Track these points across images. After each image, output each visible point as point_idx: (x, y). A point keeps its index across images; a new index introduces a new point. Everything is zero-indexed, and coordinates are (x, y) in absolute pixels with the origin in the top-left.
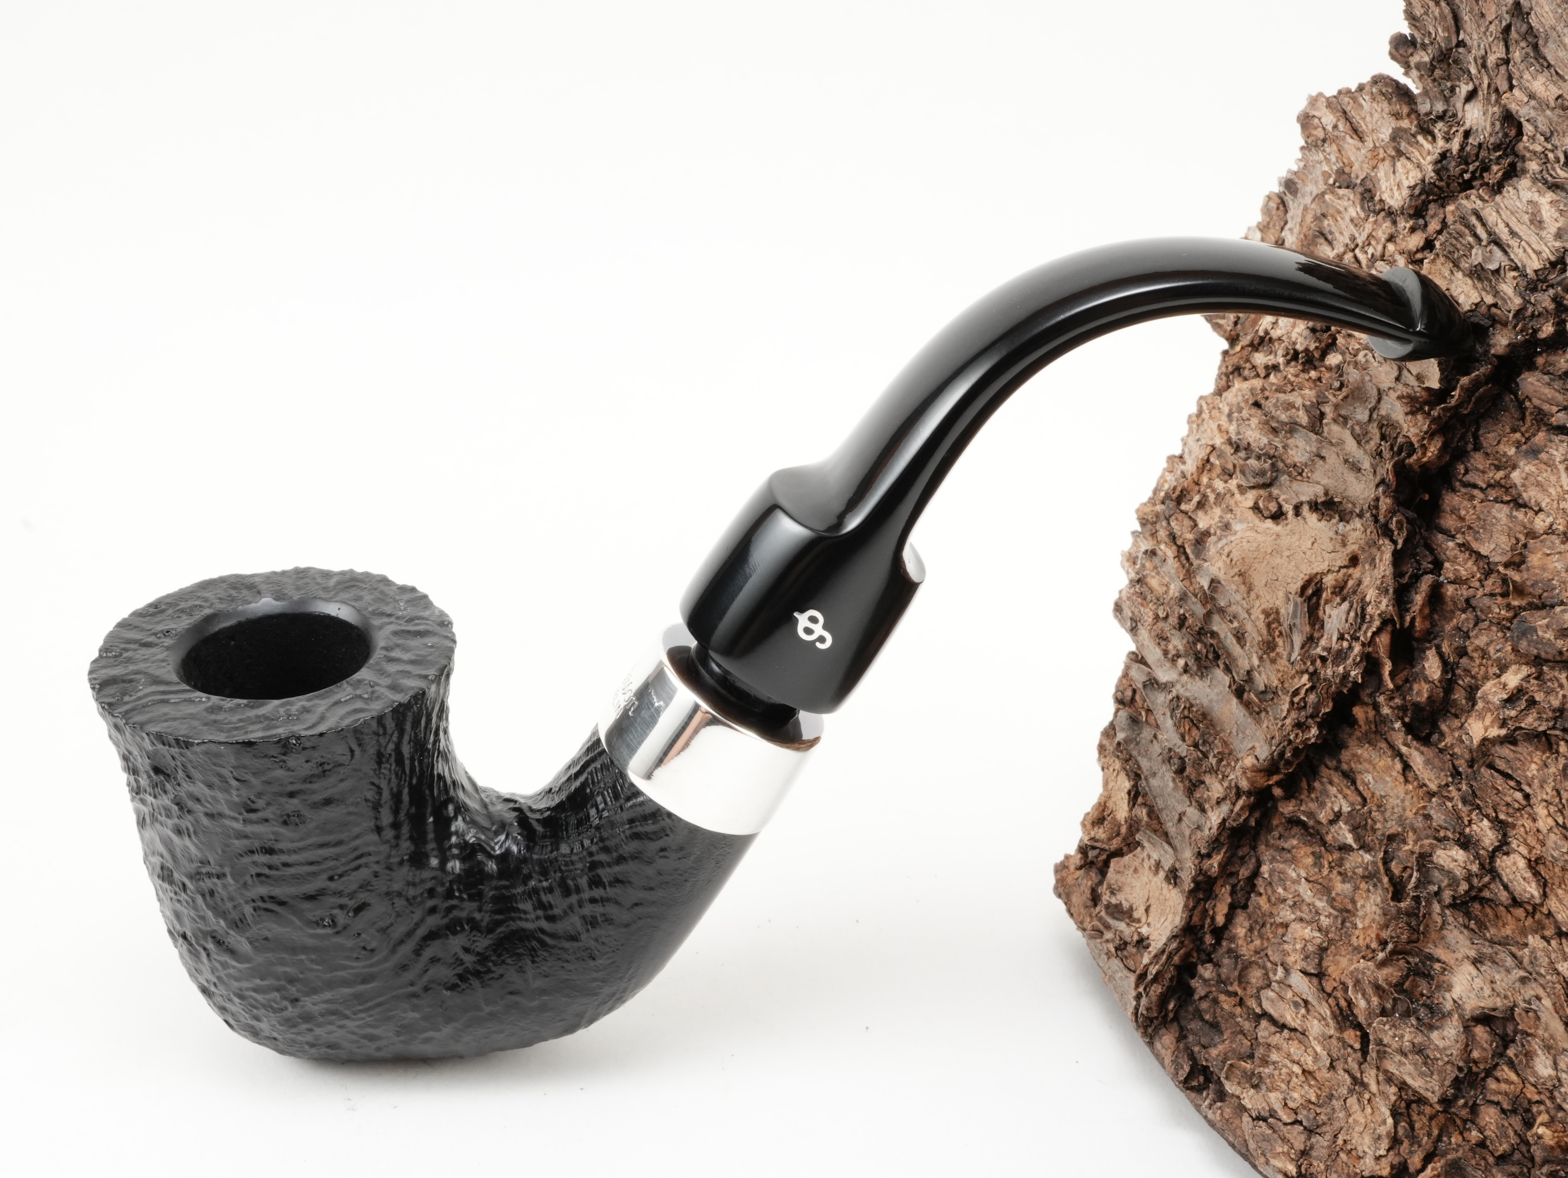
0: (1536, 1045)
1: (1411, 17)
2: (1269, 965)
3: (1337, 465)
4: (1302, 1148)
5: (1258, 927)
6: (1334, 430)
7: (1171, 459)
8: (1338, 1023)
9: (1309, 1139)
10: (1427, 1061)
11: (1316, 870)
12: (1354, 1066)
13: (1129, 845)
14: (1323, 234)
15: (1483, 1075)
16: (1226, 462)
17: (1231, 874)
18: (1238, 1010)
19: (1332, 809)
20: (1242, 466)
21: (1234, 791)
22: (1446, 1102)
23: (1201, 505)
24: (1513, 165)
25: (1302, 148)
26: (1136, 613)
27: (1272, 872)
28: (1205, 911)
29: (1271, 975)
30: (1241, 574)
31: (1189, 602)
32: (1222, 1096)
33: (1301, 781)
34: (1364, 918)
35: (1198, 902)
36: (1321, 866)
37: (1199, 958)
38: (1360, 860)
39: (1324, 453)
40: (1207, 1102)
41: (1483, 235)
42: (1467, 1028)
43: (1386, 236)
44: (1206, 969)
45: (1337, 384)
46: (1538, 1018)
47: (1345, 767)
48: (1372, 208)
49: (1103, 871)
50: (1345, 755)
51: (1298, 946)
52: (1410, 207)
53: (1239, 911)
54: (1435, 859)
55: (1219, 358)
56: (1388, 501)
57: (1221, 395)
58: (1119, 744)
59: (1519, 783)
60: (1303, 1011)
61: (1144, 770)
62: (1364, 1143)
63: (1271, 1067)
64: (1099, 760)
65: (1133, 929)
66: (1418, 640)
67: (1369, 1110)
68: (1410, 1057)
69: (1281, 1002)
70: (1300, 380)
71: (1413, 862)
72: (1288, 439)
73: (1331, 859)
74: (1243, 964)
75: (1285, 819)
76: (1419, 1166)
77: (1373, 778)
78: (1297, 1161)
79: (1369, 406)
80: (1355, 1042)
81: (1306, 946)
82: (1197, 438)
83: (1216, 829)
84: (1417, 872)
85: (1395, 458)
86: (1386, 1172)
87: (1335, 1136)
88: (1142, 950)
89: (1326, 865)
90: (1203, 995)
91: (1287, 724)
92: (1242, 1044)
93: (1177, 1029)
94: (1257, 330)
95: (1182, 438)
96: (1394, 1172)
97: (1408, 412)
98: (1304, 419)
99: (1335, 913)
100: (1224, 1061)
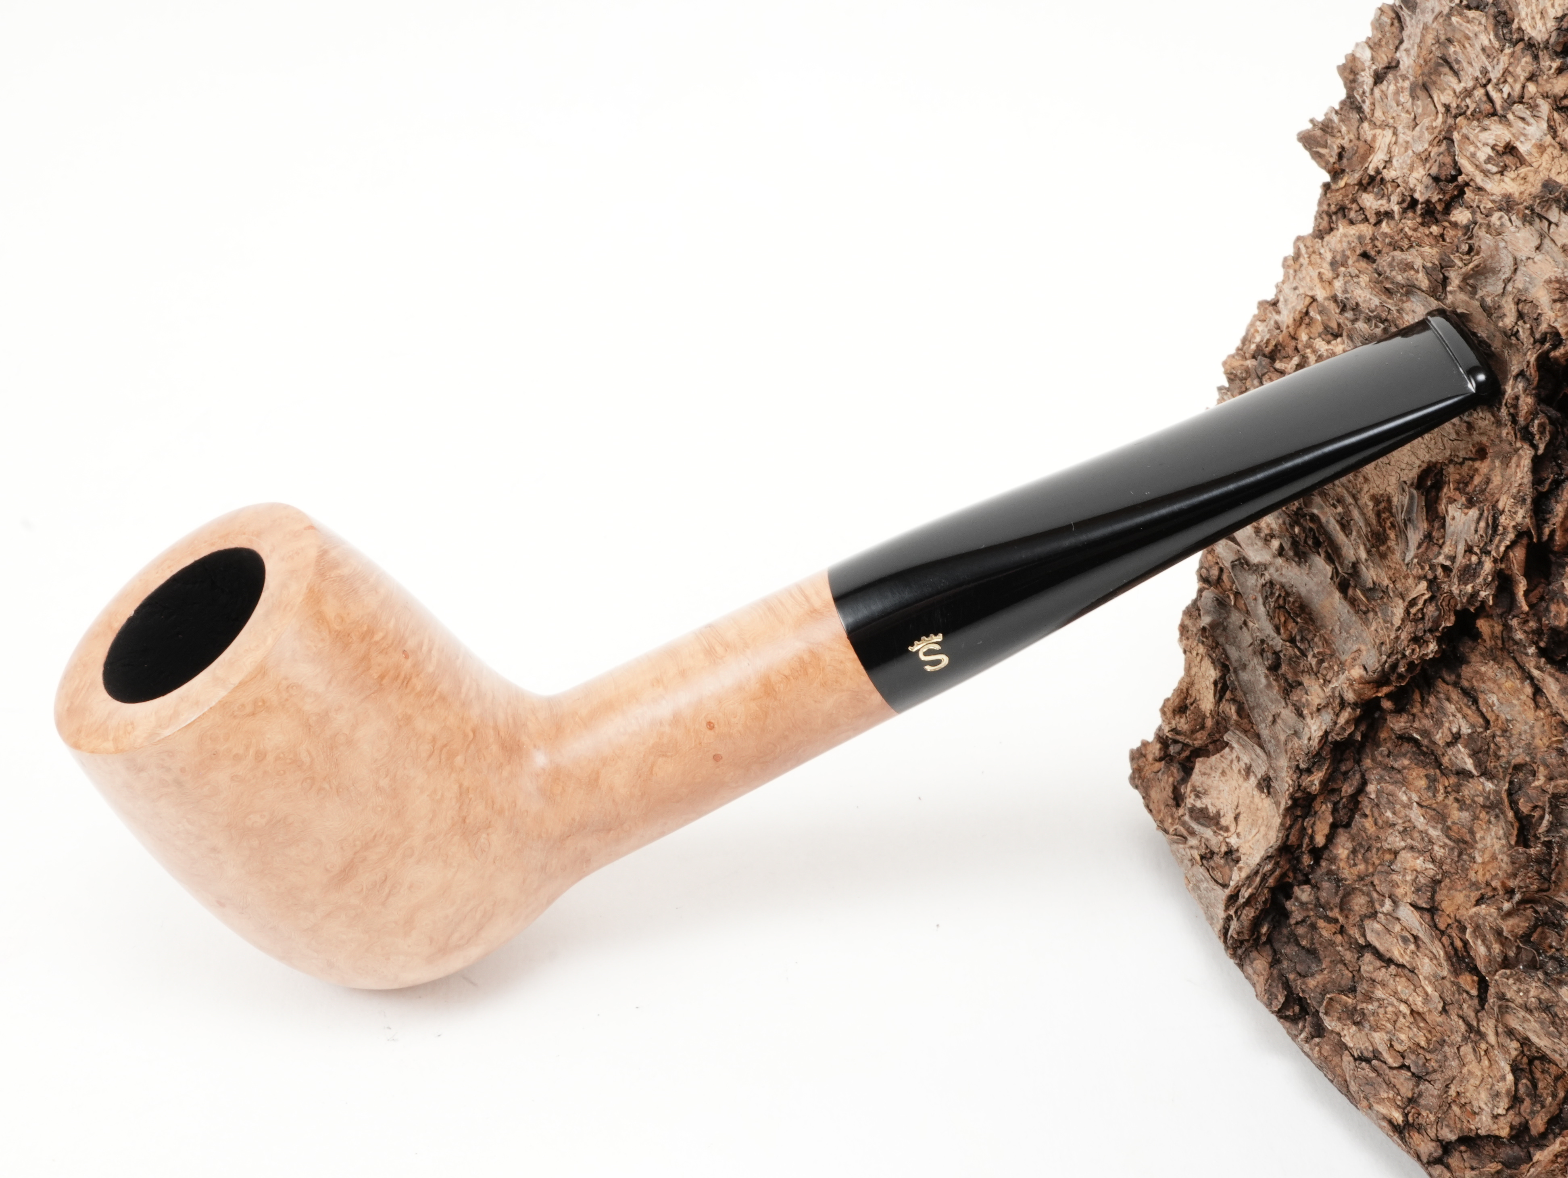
2: (1375, 895)
4: (1410, 1095)
5: (1363, 851)
6: (1458, 298)
7: (1262, 304)
8: (1452, 965)
9: (1418, 1086)
10: (1555, 1019)
11: (1430, 794)
12: (1470, 1014)
13: (1214, 742)
14: (1447, 62)
16: (1329, 320)
17: (1333, 791)
18: (1339, 938)
19: (1450, 730)
20: (1349, 330)
21: (1337, 701)
27: (1379, 793)
28: (1303, 829)
29: (1377, 906)
32: (1319, 1031)
33: (1413, 692)
34: (1483, 851)
35: (1295, 819)
36: (1435, 792)
37: (1295, 878)
38: (1480, 788)
40: (1303, 1036)
43: (1527, 75)
44: (1303, 891)
45: (1465, 248)
47: (1465, 684)
48: (1508, 36)
49: (1187, 770)
50: (1466, 671)
51: (1409, 878)
52: (1557, 43)
53: (1341, 830)
55: (1318, 191)
56: (1530, 400)
57: (1322, 238)
58: (1204, 628)
60: (1412, 947)
61: (1233, 660)
62: (1481, 1100)
63: (1376, 1004)
64: (1181, 640)
65: (1221, 838)
66: (1554, 553)
67: (1486, 1063)
68: (1536, 1015)
69: (1388, 936)
70: (1419, 235)
71: (1544, 802)
72: (1403, 302)
73: (1447, 784)
74: (1345, 889)
75: (1395, 734)
76: (1542, 1128)
77: (1498, 700)
78: (1404, 1109)
79: (1503, 277)
80: (1472, 988)
81: (1417, 877)
82: (1294, 285)
83: (1317, 740)
84: (1550, 813)
85: (1538, 348)
86: (1504, 1133)
87: (1447, 1086)
88: (1231, 864)
89: (1442, 791)
90: (1300, 919)
91: (1402, 637)
92: (1343, 975)
93: (1270, 952)
94: (1367, 168)
95: (1275, 283)
96: (1514, 1133)
97: (1556, 297)
98: (1423, 282)
99: (1452, 844)
100: (1323, 993)
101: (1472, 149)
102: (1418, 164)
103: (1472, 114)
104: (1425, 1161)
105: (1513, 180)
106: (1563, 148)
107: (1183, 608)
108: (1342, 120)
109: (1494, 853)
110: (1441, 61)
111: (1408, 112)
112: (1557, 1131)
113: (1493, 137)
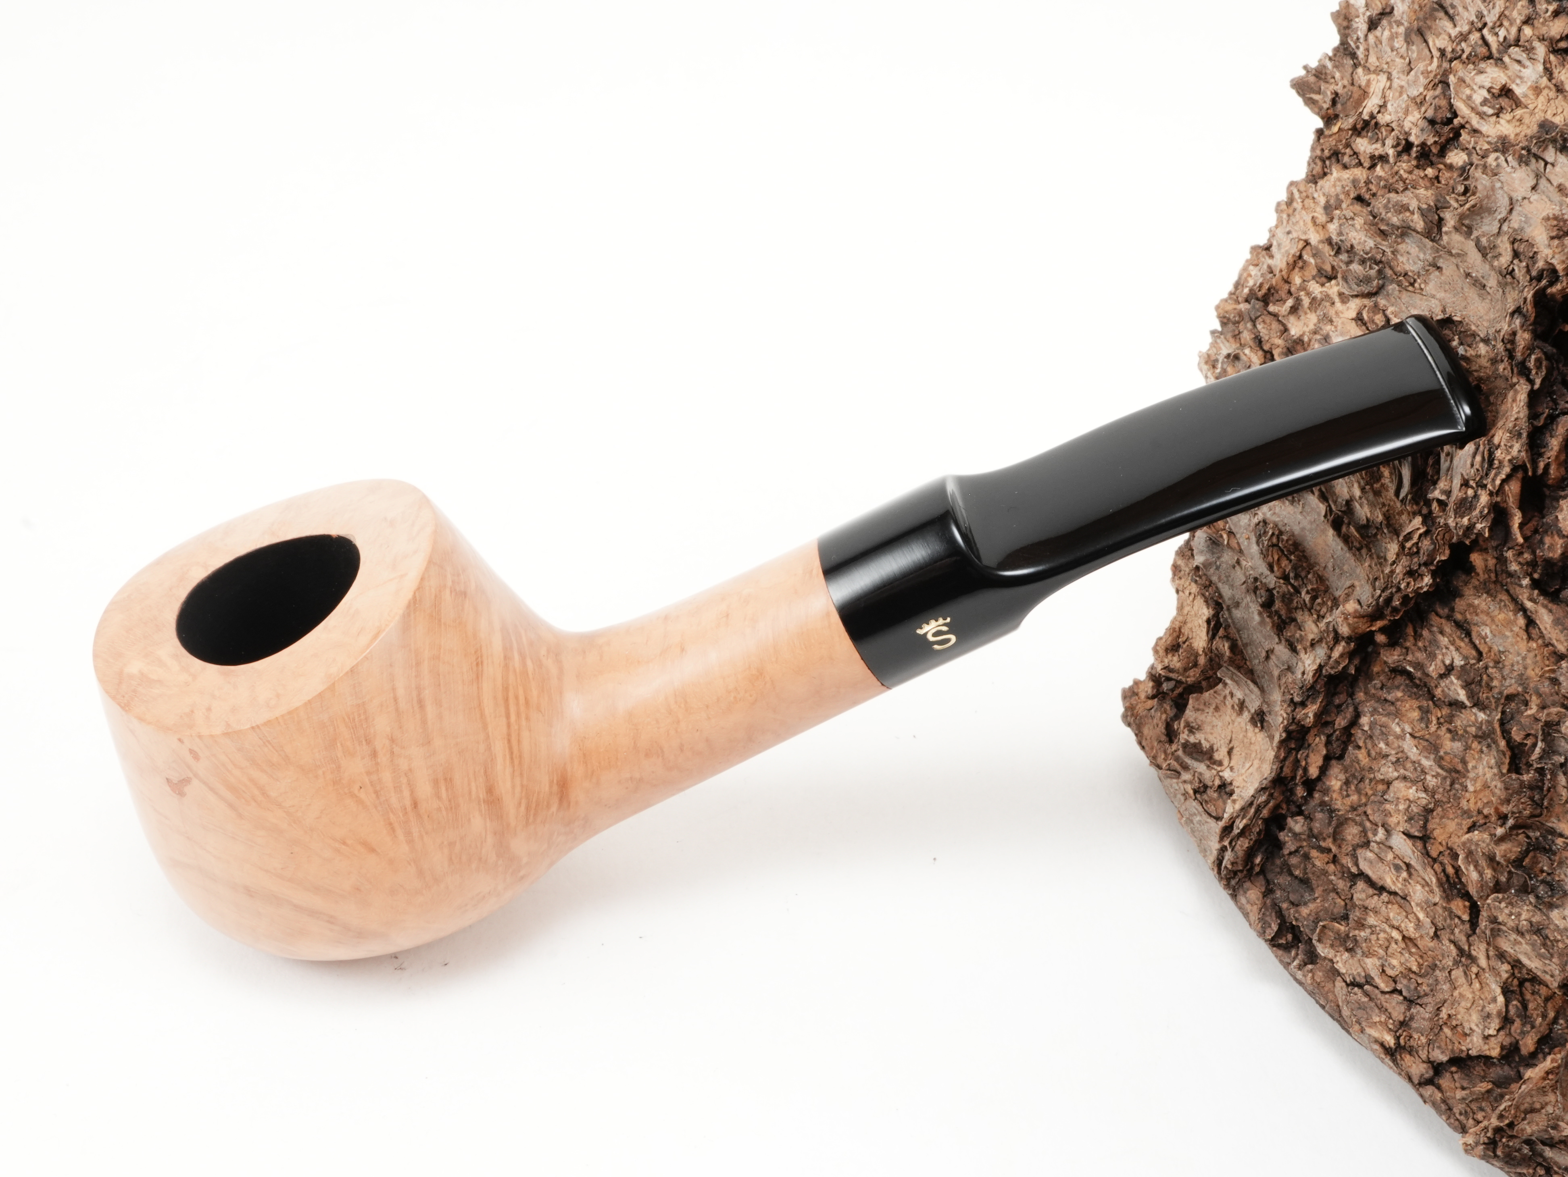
2: (1368, 824)
3: (1455, 278)
4: (1402, 1019)
5: (1356, 782)
6: (1452, 238)
7: (1255, 249)
8: (1444, 891)
9: (1409, 1009)
10: (1547, 942)
11: (1423, 725)
12: (1462, 939)
13: (1207, 679)
14: (1442, 7)
16: (1323, 262)
17: (1326, 724)
18: (1331, 868)
19: (1443, 662)
20: (1344, 272)
21: (1332, 635)
22: (1566, 987)
23: (1294, 310)
27: (1372, 725)
28: (1297, 761)
29: (1370, 835)
32: (1312, 957)
33: (1406, 626)
34: (1475, 780)
35: (1289, 752)
36: (1428, 723)
37: (1288, 809)
38: (1473, 718)
39: (1440, 263)
40: (1296, 963)
43: (1523, 18)
44: (1296, 822)
45: (1461, 189)
47: (1458, 617)
49: (1180, 706)
50: (1459, 604)
51: (1402, 807)
53: (1334, 762)
55: (1311, 137)
56: (1527, 336)
57: (1316, 183)
58: (1197, 568)
60: (1405, 874)
61: (1226, 599)
62: (1472, 1021)
63: (1368, 931)
64: (1173, 580)
65: (1214, 772)
66: (1549, 487)
67: (1477, 985)
68: (1528, 937)
69: (1381, 864)
70: (1414, 177)
71: (1537, 730)
72: (1398, 244)
73: (1439, 715)
74: (1338, 819)
75: (1389, 667)
76: (1532, 1048)
77: (1491, 632)
78: (1396, 1032)
79: (1499, 217)
80: (1464, 914)
81: (1409, 806)
82: (1288, 229)
83: (1311, 674)
84: (1542, 741)
85: (1534, 285)
86: (1495, 1053)
87: (1438, 1009)
88: (1225, 797)
89: (1435, 722)
90: (1293, 850)
91: (1397, 571)
92: (1335, 903)
93: (1263, 883)
94: (1361, 113)
95: (1268, 227)
96: (1504, 1053)
97: (1554, 234)
98: (1419, 223)
99: (1444, 774)
100: (1316, 921)
101: (1468, 91)
102: (1412, 108)
103: (1467, 58)
104: (1416, 1082)
105: (1508, 122)
106: (1559, 89)
108: (1335, 67)
109: (1486, 782)
110: (1436, 6)
111: (1402, 57)
112: (1547, 1050)
113: (1489, 80)
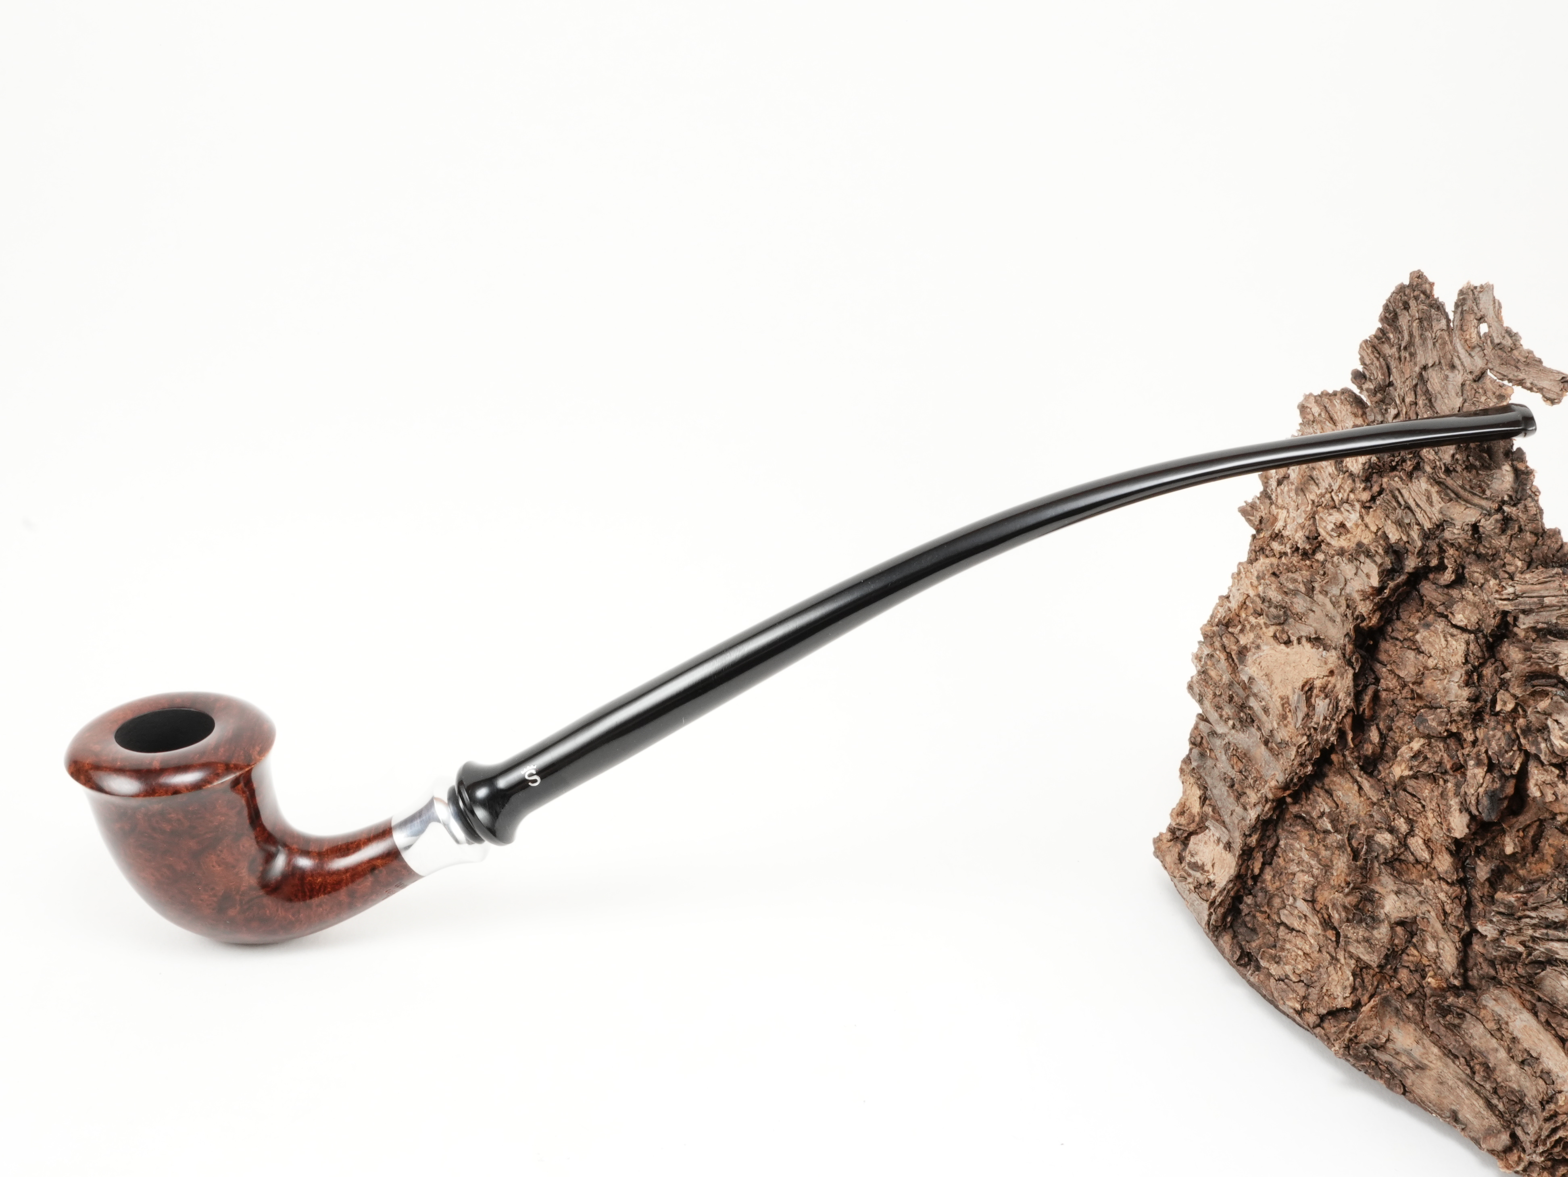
0: (1428, 936)
1: (1363, 363)
2: (1284, 896)
3: (1321, 617)
4: (1304, 995)
5: (1278, 875)
6: (1319, 597)
7: (1221, 597)
8: (1323, 927)
9: (1307, 990)
10: (1371, 945)
11: (1311, 844)
12: (1332, 950)
13: (1201, 828)
14: (1312, 479)
15: (1400, 952)
16: (1256, 606)
17: (1263, 846)
18: (1267, 921)
19: (1320, 810)
20: (1267, 612)
21: (1264, 799)
22: (1380, 966)
23: (1242, 631)
24: (1418, 463)
25: (1301, 424)
26: (1202, 690)
27: (1286, 844)
28: (1248, 866)
29: (1286, 901)
30: (1266, 675)
31: (1235, 687)
32: (1258, 968)
33: (1301, 792)
34: (1337, 870)
35: (1244, 861)
36: (1313, 842)
37: (1244, 893)
38: (1335, 838)
39: (1314, 609)
40: (1250, 972)
41: (1403, 503)
42: (1392, 928)
43: (1349, 489)
44: (1249, 899)
45: (1322, 572)
46: (1429, 922)
47: (1327, 787)
49: (1185, 842)
50: (1327, 781)
51: (1301, 886)
52: (1362, 476)
53: (1267, 866)
54: (1375, 838)
55: (1250, 539)
56: (1351, 646)
57: (1252, 564)
58: (1194, 769)
59: (1419, 799)
60: (1304, 921)
61: (1209, 785)
62: (1337, 991)
63: (1286, 952)
64: (1180, 777)
65: (1205, 876)
66: (1366, 720)
67: (1340, 973)
68: (1362, 944)
69: (1291, 916)
70: (1300, 565)
71: (1364, 841)
72: (1293, 599)
73: (1319, 838)
74: (1269, 896)
75: (1293, 815)
77: (1342, 794)
78: (1301, 1002)
79: (1340, 587)
80: (1333, 937)
81: (1305, 885)
82: (1238, 588)
83: (1254, 820)
84: (1367, 845)
85: (1355, 622)
86: (1349, 1005)
87: (1322, 988)
88: (1211, 888)
89: (1316, 841)
90: (1247, 913)
91: (1295, 765)
92: (1269, 939)
93: (1232, 932)
94: (1274, 529)
95: (1228, 586)
96: (1353, 1005)
97: (1362, 598)
98: (1302, 589)
99: (1321, 867)
100: (1260, 948)
101: (1324, 524)
102: (1299, 529)
103: (1325, 506)
104: (1312, 1026)
105: (1344, 540)
106: (1366, 526)
107: (1182, 759)
108: (1261, 503)
109: (1342, 870)
110: (1309, 479)
111: (1294, 501)
113: (1334, 519)
